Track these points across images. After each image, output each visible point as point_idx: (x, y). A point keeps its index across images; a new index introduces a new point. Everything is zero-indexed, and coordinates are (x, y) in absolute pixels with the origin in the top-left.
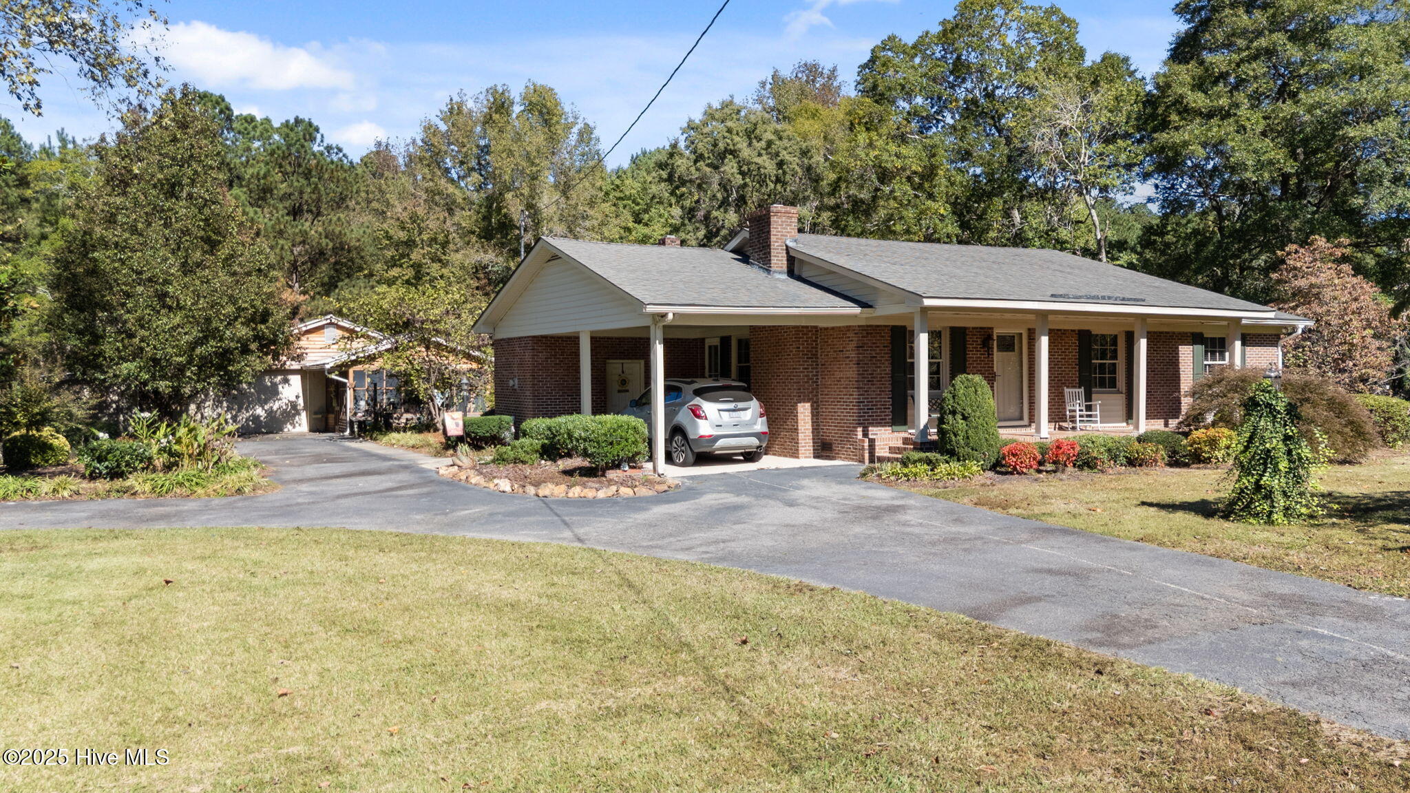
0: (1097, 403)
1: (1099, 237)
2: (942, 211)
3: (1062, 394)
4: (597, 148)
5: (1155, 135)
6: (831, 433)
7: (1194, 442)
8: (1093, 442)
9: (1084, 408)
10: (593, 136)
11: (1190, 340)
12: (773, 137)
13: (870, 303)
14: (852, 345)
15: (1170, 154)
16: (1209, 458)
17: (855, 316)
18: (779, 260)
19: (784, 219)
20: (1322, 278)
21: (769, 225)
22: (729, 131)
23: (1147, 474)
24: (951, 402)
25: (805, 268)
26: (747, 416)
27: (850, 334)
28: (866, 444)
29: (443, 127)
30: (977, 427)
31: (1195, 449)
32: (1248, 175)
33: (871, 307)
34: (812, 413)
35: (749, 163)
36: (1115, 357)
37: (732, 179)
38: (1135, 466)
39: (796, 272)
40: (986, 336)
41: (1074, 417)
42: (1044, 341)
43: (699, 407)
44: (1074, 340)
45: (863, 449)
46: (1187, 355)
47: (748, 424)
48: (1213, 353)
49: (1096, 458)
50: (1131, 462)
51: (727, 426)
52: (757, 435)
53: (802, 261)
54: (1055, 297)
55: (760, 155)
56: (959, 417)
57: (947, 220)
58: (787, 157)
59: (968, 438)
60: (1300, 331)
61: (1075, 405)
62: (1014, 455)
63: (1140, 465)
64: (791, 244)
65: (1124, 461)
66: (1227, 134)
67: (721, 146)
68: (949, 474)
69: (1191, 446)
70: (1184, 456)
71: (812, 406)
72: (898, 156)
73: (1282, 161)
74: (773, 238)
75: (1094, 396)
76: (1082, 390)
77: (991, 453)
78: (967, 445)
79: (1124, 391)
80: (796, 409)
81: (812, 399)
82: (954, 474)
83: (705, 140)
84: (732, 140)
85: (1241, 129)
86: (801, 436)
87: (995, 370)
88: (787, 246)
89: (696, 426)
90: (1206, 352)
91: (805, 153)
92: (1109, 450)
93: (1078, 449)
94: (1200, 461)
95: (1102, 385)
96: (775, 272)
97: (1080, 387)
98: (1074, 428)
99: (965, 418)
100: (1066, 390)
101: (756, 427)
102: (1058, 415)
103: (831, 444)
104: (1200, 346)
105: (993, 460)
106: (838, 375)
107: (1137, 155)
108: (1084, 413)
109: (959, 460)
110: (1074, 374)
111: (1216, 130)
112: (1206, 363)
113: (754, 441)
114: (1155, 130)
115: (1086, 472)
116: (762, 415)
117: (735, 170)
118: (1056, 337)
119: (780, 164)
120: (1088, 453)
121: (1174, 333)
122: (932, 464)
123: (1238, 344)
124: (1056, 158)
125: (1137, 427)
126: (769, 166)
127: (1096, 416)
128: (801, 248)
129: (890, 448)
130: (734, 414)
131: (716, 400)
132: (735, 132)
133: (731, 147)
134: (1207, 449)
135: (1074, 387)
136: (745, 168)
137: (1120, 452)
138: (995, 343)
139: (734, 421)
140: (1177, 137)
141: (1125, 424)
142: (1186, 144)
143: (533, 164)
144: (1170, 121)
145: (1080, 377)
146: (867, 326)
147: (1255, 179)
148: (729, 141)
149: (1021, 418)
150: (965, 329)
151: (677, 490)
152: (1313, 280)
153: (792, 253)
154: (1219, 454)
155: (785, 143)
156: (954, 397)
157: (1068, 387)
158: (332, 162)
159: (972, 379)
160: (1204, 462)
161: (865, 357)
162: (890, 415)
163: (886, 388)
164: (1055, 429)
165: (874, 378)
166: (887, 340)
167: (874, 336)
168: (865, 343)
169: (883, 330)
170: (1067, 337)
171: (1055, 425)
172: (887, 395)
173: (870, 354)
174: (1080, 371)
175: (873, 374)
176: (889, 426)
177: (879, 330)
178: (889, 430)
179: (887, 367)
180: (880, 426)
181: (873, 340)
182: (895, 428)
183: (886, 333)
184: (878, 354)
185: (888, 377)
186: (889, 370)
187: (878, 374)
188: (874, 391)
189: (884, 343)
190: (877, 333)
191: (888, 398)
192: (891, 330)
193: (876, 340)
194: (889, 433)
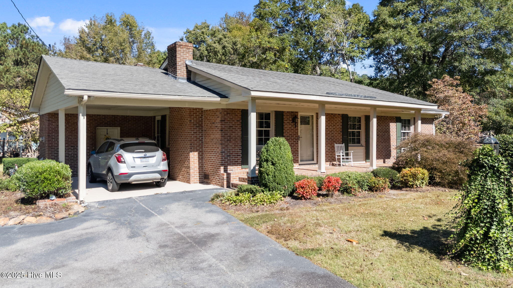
0: (351, 152)
1: (351, 78)
2: (287, 66)
3: (333, 147)
4: (152, 41)
5: (374, 35)
6: (209, 169)
7: (404, 176)
8: (349, 177)
9: (344, 154)
10: (151, 36)
11: (395, 120)
12: (222, 37)
13: (226, 96)
14: (219, 119)
15: (380, 43)
16: (413, 185)
17: (219, 103)
18: (182, 72)
19: (185, 49)
20: (451, 93)
21: (176, 52)
22: (203, 33)
23: (381, 197)
24: (266, 154)
25: (197, 77)
26: (152, 161)
27: (218, 113)
28: (225, 176)
29: (87, 30)
30: (280, 170)
31: (405, 180)
32: (412, 52)
33: (227, 97)
34: (199, 157)
35: (210, 46)
36: (360, 128)
37: (203, 52)
38: (373, 191)
39: (192, 79)
40: (294, 116)
41: (340, 159)
42: (323, 119)
43: (121, 156)
44: (340, 120)
45: (223, 179)
46: (394, 127)
47: (153, 166)
48: (405, 127)
49: (351, 187)
50: (371, 189)
51: (139, 167)
52: (159, 172)
53: (195, 74)
54: (328, 94)
55: (215, 43)
56: (270, 163)
57: (289, 70)
58: (227, 45)
59: (275, 177)
60: (443, 117)
61: (340, 153)
62: (302, 188)
63: (376, 191)
64: (188, 63)
65: (367, 188)
66: (403, 35)
67: (199, 39)
68: (261, 201)
69: (402, 178)
70: (397, 182)
71: (199, 154)
72: (269, 42)
73: (426, 47)
74: (178, 60)
75: (349, 148)
76: (344, 145)
77: (289, 186)
78: (274, 181)
79: (364, 145)
80: (189, 156)
81: (199, 150)
82: (264, 201)
83: (192, 36)
84: (204, 37)
85: (409, 33)
86: (192, 171)
87: (299, 134)
88: (187, 66)
89: (118, 167)
90: (402, 126)
91: (235, 44)
92: (358, 182)
93: (340, 182)
94: (407, 187)
95: (354, 142)
96: (179, 78)
97: (342, 144)
98: (339, 165)
99: (273, 164)
100: (336, 145)
101: (159, 167)
102: (331, 158)
103: (208, 175)
104: (399, 123)
105: (290, 190)
106: (212, 137)
107: (367, 44)
108: (345, 157)
109: (269, 190)
110: (340, 137)
111: (399, 33)
112: (402, 131)
113: (158, 176)
114: (374, 34)
115: (345, 196)
116: (163, 160)
117: (205, 49)
118: (330, 117)
119: (224, 47)
120: (347, 184)
121: (387, 117)
122: (253, 193)
123: (420, 122)
124: (334, 43)
125: (372, 165)
126: (218, 47)
127: (350, 159)
128: (194, 66)
129: (239, 178)
130: (144, 159)
131: (132, 151)
132: (205, 33)
133: (203, 39)
134: (411, 179)
135: (340, 143)
136: (209, 48)
137: (365, 183)
138: (299, 120)
139: (144, 164)
140: (383, 36)
141: (364, 162)
142: (387, 38)
143: (122, 45)
144: (380, 30)
145: (342, 138)
146: (227, 109)
147: (415, 54)
148: (202, 37)
149: (313, 160)
150: (283, 112)
151: (76, 216)
152: (446, 94)
153: (189, 69)
154: (418, 183)
155: (227, 39)
156: (267, 151)
157: (336, 143)
158: (33, 42)
159: (279, 140)
160: (409, 187)
161: (225, 126)
162: (240, 159)
163: (238, 144)
164: (330, 165)
165: (231, 138)
166: (239, 117)
167: (231, 115)
168: (225, 119)
169: (236, 112)
170: (336, 118)
171: (330, 163)
172: (238, 148)
173: (229, 125)
174: (343, 135)
175: (231, 136)
176: (240, 165)
177: (234, 111)
178: (240, 168)
179: (239, 132)
180: (235, 166)
181: (230, 117)
182: (243, 166)
183: (238, 113)
184: (233, 125)
185: (240, 138)
186: (240, 134)
187: (233, 136)
188: (231, 146)
189: (237, 119)
190: (233, 113)
191: (239, 150)
192: (241, 112)
193: (232, 117)
194: (240, 169)
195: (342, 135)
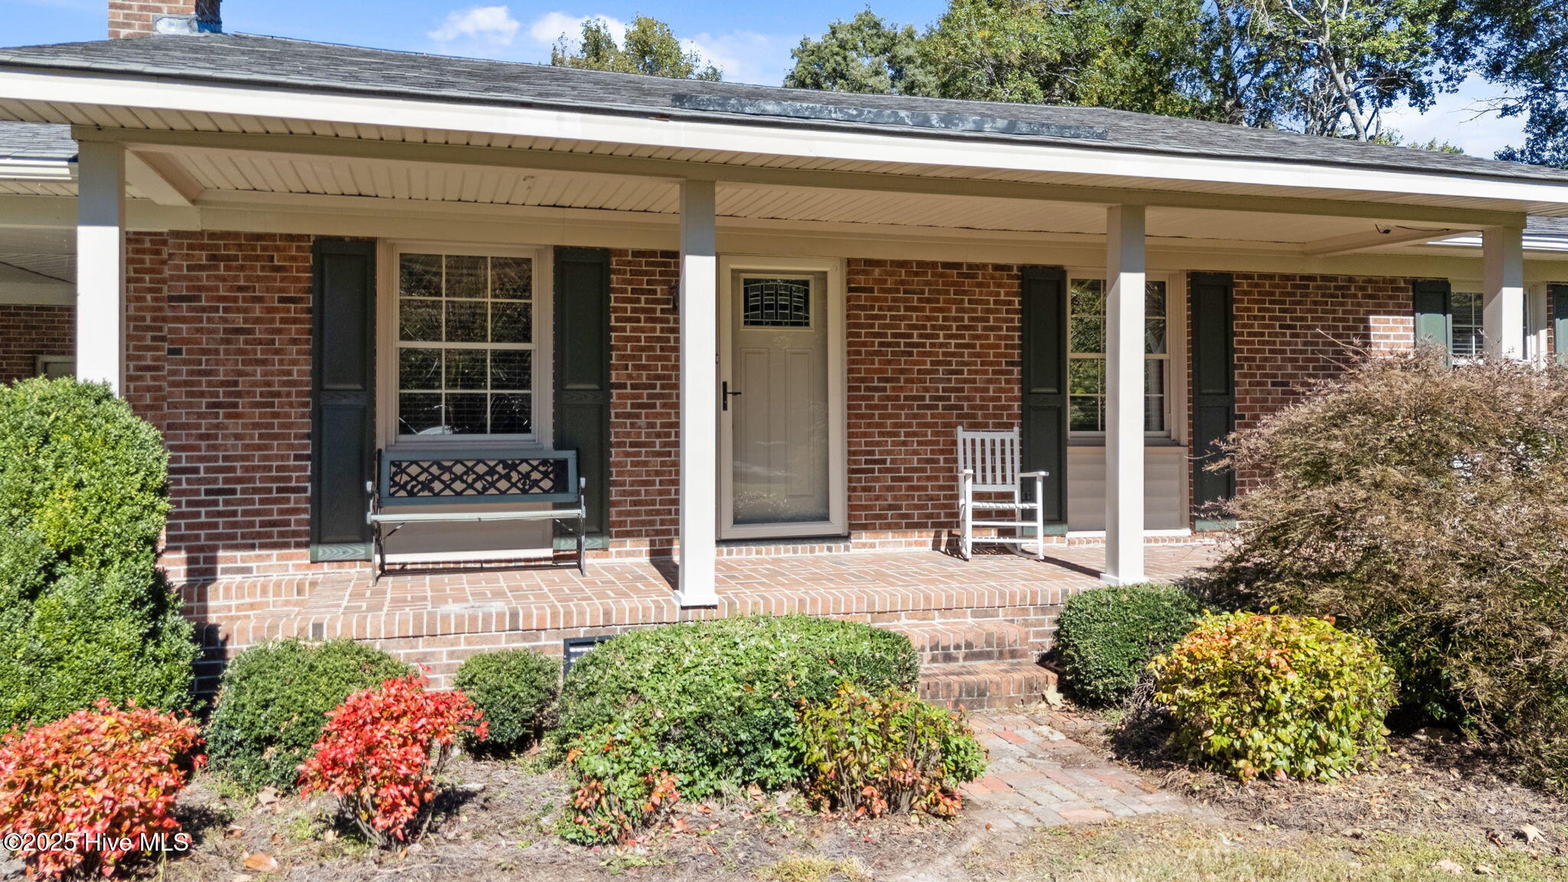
11: (1404, 299)
36: (1161, 345)
44: (1006, 296)
46: (1397, 338)
75: (1073, 451)
79: (1185, 440)
90: (1457, 332)
100: (962, 434)
102: (944, 507)
104: (1435, 318)
110: (1005, 391)
118: (936, 283)
121: (1350, 279)
141: (1187, 532)
145: (1023, 399)
149: (825, 518)
150: (606, 253)
157: (969, 426)
161: (198, 330)
162: (305, 511)
163: (290, 426)
164: (936, 546)
165: (239, 394)
166: (298, 280)
167: (242, 268)
168: (200, 289)
169: (277, 249)
170: (980, 285)
171: (938, 535)
172: (291, 447)
173: (225, 320)
174: (1025, 382)
175: (236, 384)
176: (298, 545)
177: (264, 249)
178: (303, 556)
179: (294, 362)
180: (263, 546)
181: (236, 278)
182: (324, 551)
183: (293, 259)
184: (257, 321)
185: (299, 394)
186: (301, 370)
187: (255, 384)
188: (237, 437)
189: (282, 290)
190: (257, 258)
191: (297, 458)
192: (313, 250)
193: (248, 278)
194: (298, 567)
195: (1022, 382)
